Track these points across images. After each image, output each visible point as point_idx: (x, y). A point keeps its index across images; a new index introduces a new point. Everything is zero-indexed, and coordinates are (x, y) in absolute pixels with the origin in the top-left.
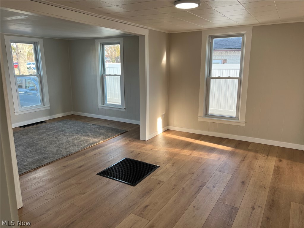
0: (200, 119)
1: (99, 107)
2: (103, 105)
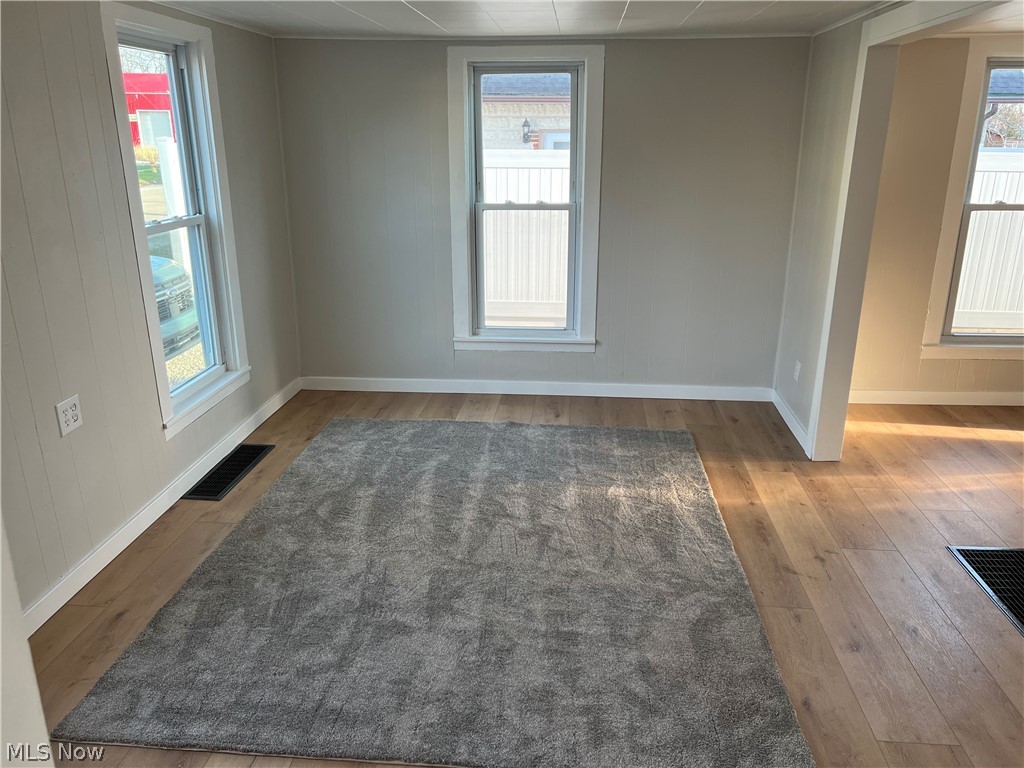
0: (927, 353)
1: (458, 347)
2: (474, 334)
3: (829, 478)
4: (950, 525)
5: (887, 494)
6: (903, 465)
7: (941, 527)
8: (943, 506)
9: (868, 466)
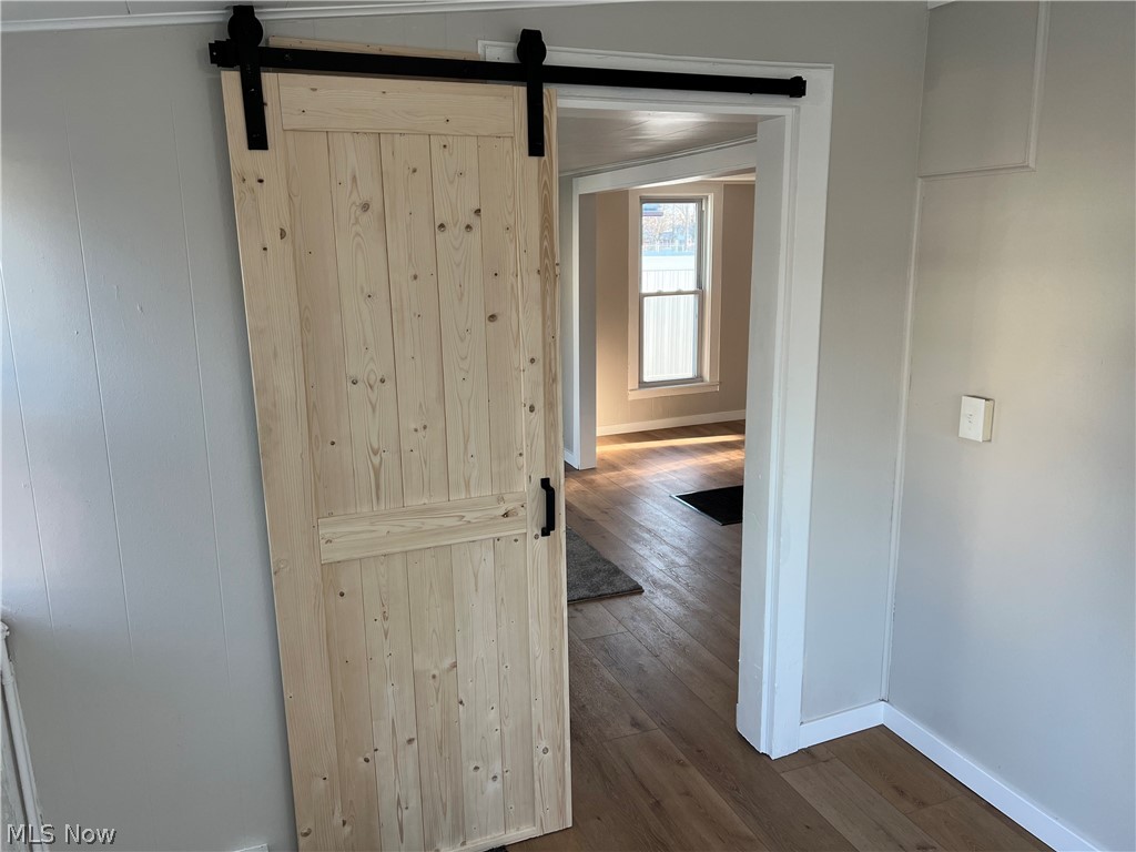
0: (633, 396)
3: (593, 477)
4: (669, 487)
5: (629, 478)
6: (633, 464)
7: (664, 488)
8: (663, 479)
9: (614, 467)
